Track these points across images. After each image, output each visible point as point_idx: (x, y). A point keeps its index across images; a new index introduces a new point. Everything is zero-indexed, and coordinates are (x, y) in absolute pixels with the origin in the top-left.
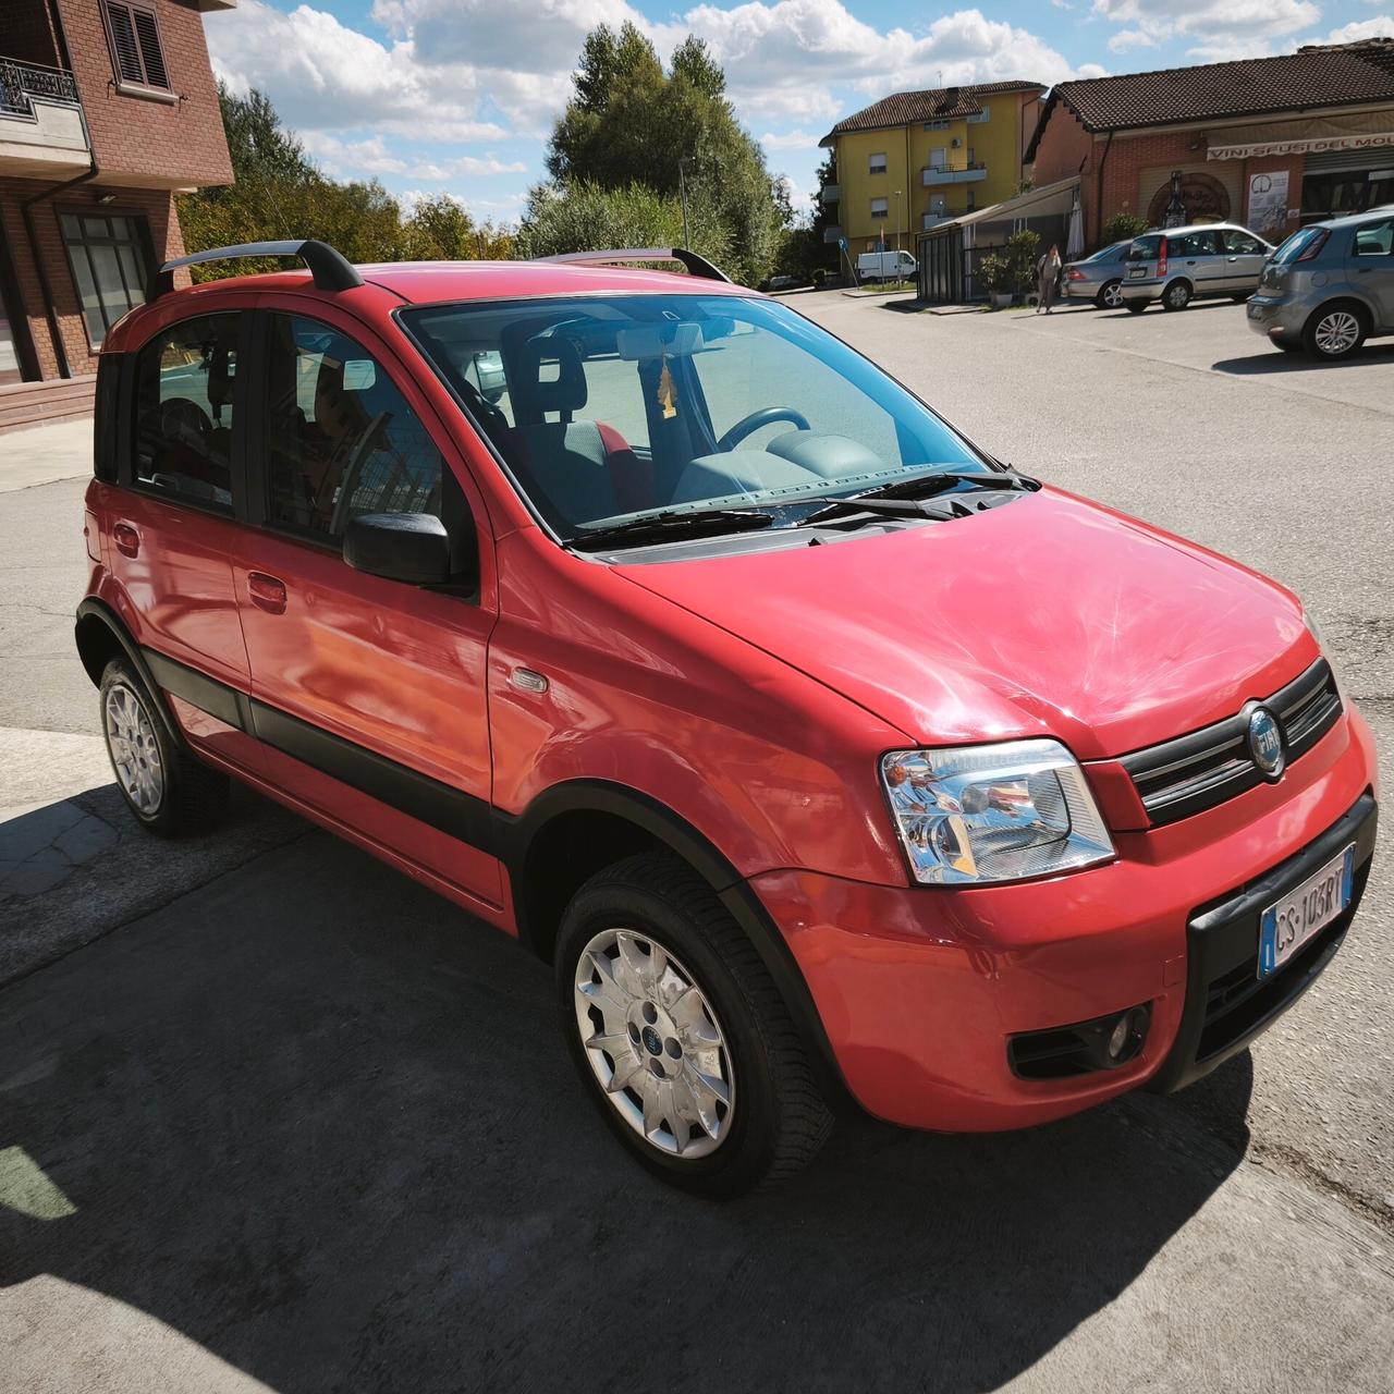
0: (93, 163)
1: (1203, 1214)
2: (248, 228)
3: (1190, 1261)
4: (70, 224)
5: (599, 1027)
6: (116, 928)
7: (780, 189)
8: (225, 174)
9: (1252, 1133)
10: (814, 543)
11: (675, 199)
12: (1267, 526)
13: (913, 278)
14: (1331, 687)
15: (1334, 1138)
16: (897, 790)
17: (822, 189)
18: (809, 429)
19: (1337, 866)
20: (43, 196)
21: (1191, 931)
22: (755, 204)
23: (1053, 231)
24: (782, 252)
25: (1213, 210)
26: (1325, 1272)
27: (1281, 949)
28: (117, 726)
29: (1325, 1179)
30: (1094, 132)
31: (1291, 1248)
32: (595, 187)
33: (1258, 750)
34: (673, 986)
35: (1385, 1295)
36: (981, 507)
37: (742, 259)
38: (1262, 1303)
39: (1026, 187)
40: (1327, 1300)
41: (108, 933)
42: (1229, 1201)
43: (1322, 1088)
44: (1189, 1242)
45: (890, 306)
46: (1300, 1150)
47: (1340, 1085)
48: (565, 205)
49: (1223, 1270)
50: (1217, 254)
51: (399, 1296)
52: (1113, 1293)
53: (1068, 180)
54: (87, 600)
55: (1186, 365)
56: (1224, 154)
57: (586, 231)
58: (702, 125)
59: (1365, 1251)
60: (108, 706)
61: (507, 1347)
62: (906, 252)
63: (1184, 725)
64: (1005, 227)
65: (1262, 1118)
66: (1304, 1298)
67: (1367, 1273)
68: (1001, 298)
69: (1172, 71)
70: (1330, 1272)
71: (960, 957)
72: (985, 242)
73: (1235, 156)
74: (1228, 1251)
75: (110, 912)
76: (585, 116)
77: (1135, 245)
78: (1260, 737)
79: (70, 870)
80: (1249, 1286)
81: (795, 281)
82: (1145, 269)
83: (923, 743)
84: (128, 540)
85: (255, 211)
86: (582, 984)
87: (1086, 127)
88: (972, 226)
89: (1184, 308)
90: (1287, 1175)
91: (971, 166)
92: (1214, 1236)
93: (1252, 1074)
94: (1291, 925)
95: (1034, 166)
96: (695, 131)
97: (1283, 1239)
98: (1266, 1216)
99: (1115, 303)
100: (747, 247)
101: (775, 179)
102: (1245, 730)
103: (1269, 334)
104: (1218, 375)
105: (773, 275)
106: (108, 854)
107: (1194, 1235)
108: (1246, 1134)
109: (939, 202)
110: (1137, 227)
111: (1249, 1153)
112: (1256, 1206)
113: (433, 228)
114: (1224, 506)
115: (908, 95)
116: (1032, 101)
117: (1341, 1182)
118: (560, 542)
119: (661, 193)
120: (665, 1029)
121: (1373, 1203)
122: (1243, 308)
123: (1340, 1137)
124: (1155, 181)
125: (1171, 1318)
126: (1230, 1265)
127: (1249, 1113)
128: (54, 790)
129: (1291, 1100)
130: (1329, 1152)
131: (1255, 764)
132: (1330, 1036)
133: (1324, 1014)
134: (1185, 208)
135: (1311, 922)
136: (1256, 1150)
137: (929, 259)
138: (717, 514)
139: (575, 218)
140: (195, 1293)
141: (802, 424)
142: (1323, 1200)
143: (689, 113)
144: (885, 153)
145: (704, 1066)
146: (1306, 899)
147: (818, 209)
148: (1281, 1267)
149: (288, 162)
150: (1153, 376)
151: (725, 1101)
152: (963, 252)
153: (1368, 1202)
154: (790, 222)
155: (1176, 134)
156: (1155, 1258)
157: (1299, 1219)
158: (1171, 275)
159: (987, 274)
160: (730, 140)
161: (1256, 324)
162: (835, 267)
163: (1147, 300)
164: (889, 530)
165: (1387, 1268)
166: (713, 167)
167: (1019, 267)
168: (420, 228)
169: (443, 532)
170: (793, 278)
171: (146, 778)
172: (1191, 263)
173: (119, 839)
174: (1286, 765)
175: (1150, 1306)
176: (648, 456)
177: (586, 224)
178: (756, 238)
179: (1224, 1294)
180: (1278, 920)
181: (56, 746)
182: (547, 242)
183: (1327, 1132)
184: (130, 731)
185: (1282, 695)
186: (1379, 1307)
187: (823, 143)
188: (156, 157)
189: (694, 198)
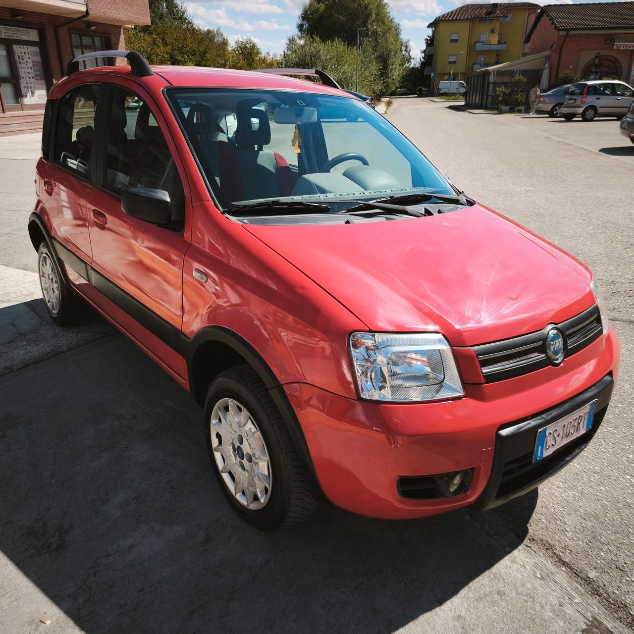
0: (87, 10)
1: (494, 569)
2: (159, 47)
3: (482, 592)
4: (75, 39)
5: (220, 442)
6: (30, 365)
7: (407, 47)
8: (146, 20)
9: (529, 531)
10: (347, 222)
11: (355, 48)
12: (607, 231)
13: (464, 95)
14: (599, 320)
15: (570, 539)
16: (357, 351)
17: (426, 48)
18: (368, 165)
19: (586, 409)
20: (64, 24)
21: (499, 436)
22: (393, 53)
23: (534, 77)
24: (404, 77)
25: (613, 74)
26: (548, 607)
27: (548, 449)
28: (44, 273)
29: (560, 559)
30: (560, 30)
31: (534, 592)
32: (318, 39)
33: (550, 349)
34: (250, 429)
35: (576, 623)
36: (440, 212)
37: (384, 79)
38: (513, 618)
39: (525, 55)
40: (546, 621)
41: (26, 367)
42: (509, 564)
43: (570, 514)
44: (484, 582)
45: (451, 107)
46: (552, 543)
47: (579, 513)
48: (303, 47)
49: (497, 599)
50: (612, 95)
51: (108, 555)
52: (440, 603)
53: (545, 53)
54: (34, 213)
55: (586, 148)
56: (622, 46)
57: (311, 59)
58: (372, 13)
59: (571, 599)
60: (41, 263)
61: (151, 587)
62: (463, 82)
63: (524, 330)
64: (511, 73)
65: (537, 525)
66: (534, 619)
67: (569, 611)
68: (504, 108)
69: (602, 4)
70: (550, 607)
71: (382, 437)
72: (499, 80)
73: (628, 48)
74: (502, 590)
75: (29, 357)
76: (318, 5)
77: (571, 87)
78: (552, 343)
79: (17, 335)
80: (508, 609)
81: (409, 92)
82: (575, 99)
83: (372, 329)
84: (49, 188)
85: (163, 39)
86: (214, 421)
87: (556, 28)
88: (494, 72)
89: (592, 120)
90: (542, 554)
91: (499, 42)
92: (497, 581)
93: (536, 502)
94: (555, 437)
95: (529, 45)
96: (369, 15)
97: (531, 587)
98: (525, 575)
99: (559, 115)
100: (387, 74)
101: (405, 41)
102: (544, 339)
103: (630, 137)
104: (600, 154)
105: (398, 88)
106: (35, 330)
107: (487, 579)
108: (526, 531)
109: (482, 59)
110: (576, 78)
111: (526, 541)
112: (522, 569)
113: (243, 53)
114: (588, 220)
115: (473, 5)
116: (533, 13)
117: (568, 562)
118: (222, 210)
119: (348, 45)
120: (246, 448)
121: (581, 575)
122: (619, 123)
123: (573, 539)
124: (587, 57)
125: (466, 619)
126: (501, 597)
127: (530, 521)
128: (20, 298)
129: (553, 518)
130: (565, 546)
131: (547, 356)
132: (579, 488)
133: (579, 477)
134: (600, 71)
135: (566, 437)
136: (530, 540)
137: (472, 86)
138: (300, 203)
139: (307, 53)
140: (19, 541)
141: (365, 163)
142: (557, 570)
143: (366, 7)
144: (458, 33)
145: (261, 468)
146: (565, 425)
147: (423, 58)
148: (526, 601)
149: (180, 17)
150: (569, 153)
151: (268, 486)
152: (489, 84)
153: (579, 574)
154: (409, 63)
155: (599, 35)
156: (465, 588)
157: (542, 578)
158: (587, 104)
159: (498, 96)
160: (385, 22)
161: (624, 132)
162: (428, 86)
163: (575, 115)
164: (388, 219)
165: (580, 609)
166: (375, 33)
167: (515, 93)
168: (237, 52)
169: (169, 200)
170: (408, 90)
171: (53, 298)
172: (598, 99)
173: (41, 324)
174: (565, 357)
175: (457, 612)
176: (297, 170)
177: (311, 57)
178: (392, 69)
179: (495, 611)
180: (547, 434)
181: (25, 278)
182: (292, 63)
183: (567, 536)
184: (49, 276)
185: (569, 322)
186: (571, 629)
187: (429, 26)
188: (116, 10)
189: (364, 48)
